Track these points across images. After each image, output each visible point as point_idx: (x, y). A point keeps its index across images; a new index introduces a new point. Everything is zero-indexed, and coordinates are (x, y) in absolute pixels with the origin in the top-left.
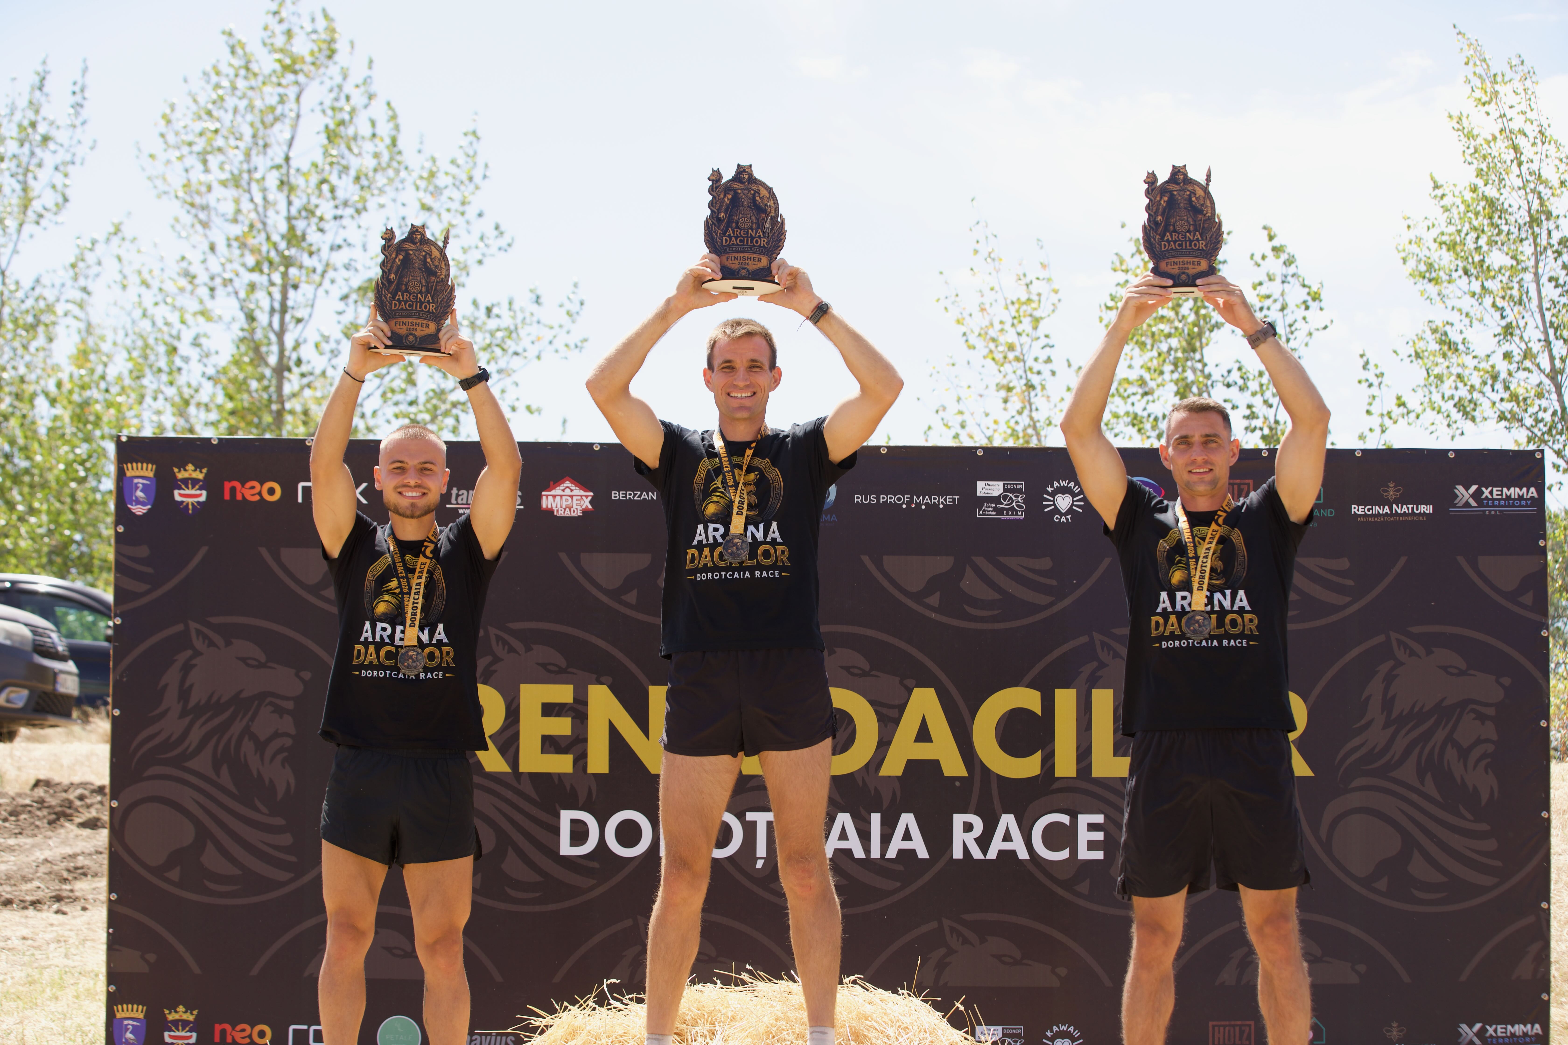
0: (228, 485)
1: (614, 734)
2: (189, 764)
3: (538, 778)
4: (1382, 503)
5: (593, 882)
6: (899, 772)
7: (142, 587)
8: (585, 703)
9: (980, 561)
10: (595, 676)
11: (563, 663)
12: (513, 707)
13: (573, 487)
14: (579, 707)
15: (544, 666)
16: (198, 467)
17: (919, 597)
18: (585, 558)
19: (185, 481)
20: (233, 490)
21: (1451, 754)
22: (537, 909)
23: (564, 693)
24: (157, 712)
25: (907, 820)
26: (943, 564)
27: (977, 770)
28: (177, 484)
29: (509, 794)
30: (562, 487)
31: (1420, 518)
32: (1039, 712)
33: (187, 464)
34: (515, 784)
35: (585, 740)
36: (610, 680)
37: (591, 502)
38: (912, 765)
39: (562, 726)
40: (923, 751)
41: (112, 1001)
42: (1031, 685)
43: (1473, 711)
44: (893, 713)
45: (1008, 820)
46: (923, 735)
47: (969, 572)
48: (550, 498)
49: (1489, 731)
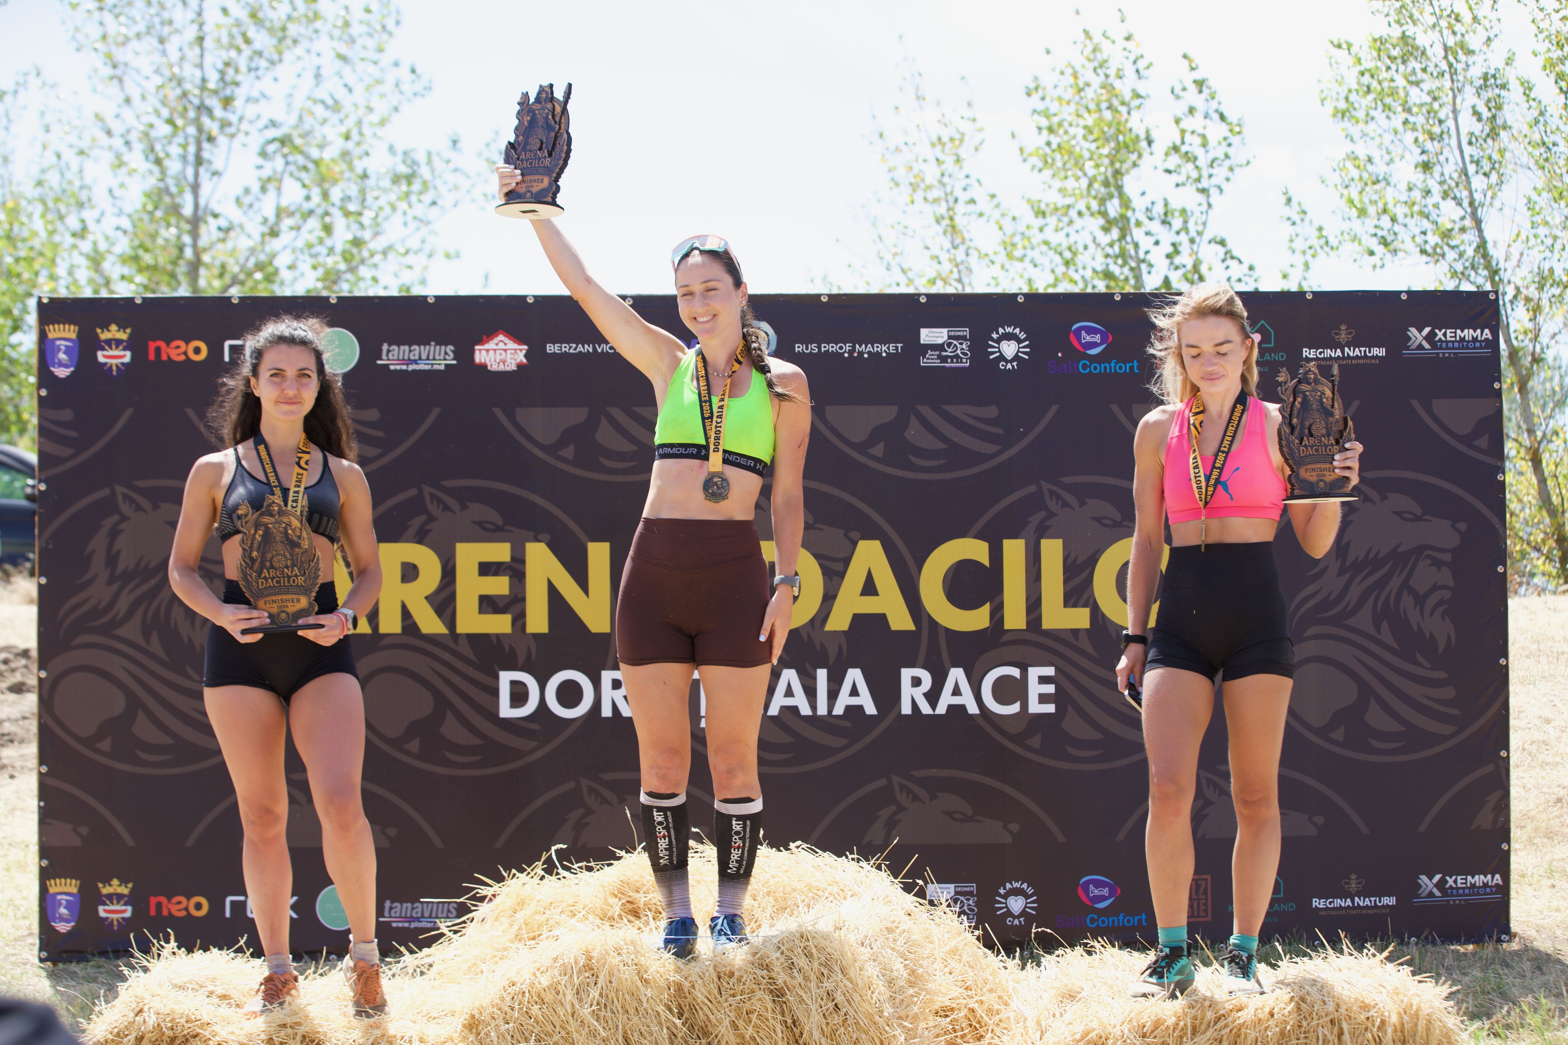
0: (152, 345)
1: (553, 593)
2: (120, 632)
3: (478, 640)
4: (1334, 346)
5: (533, 744)
6: (845, 626)
7: (65, 452)
8: (523, 562)
9: (925, 410)
10: (532, 534)
11: (499, 521)
12: (450, 566)
13: (507, 340)
14: (518, 566)
15: (480, 524)
16: (122, 327)
17: (863, 448)
18: (520, 412)
19: (109, 342)
20: (158, 350)
21: (1407, 601)
22: (477, 772)
23: (501, 552)
24: (85, 578)
25: (854, 675)
26: (888, 413)
27: (925, 624)
28: (100, 345)
29: (447, 656)
30: (495, 340)
31: (1373, 361)
32: (987, 563)
33: (109, 324)
34: (453, 645)
35: (523, 599)
36: (548, 537)
37: (526, 356)
38: (858, 620)
39: (500, 586)
40: (870, 606)
41: (45, 875)
42: (979, 536)
43: (1428, 557)
44: (839, 567)
45: (957, 675)
46: (870, 588)
47: (914, 422)
48: (484, 353)
49: (1445, 577)
